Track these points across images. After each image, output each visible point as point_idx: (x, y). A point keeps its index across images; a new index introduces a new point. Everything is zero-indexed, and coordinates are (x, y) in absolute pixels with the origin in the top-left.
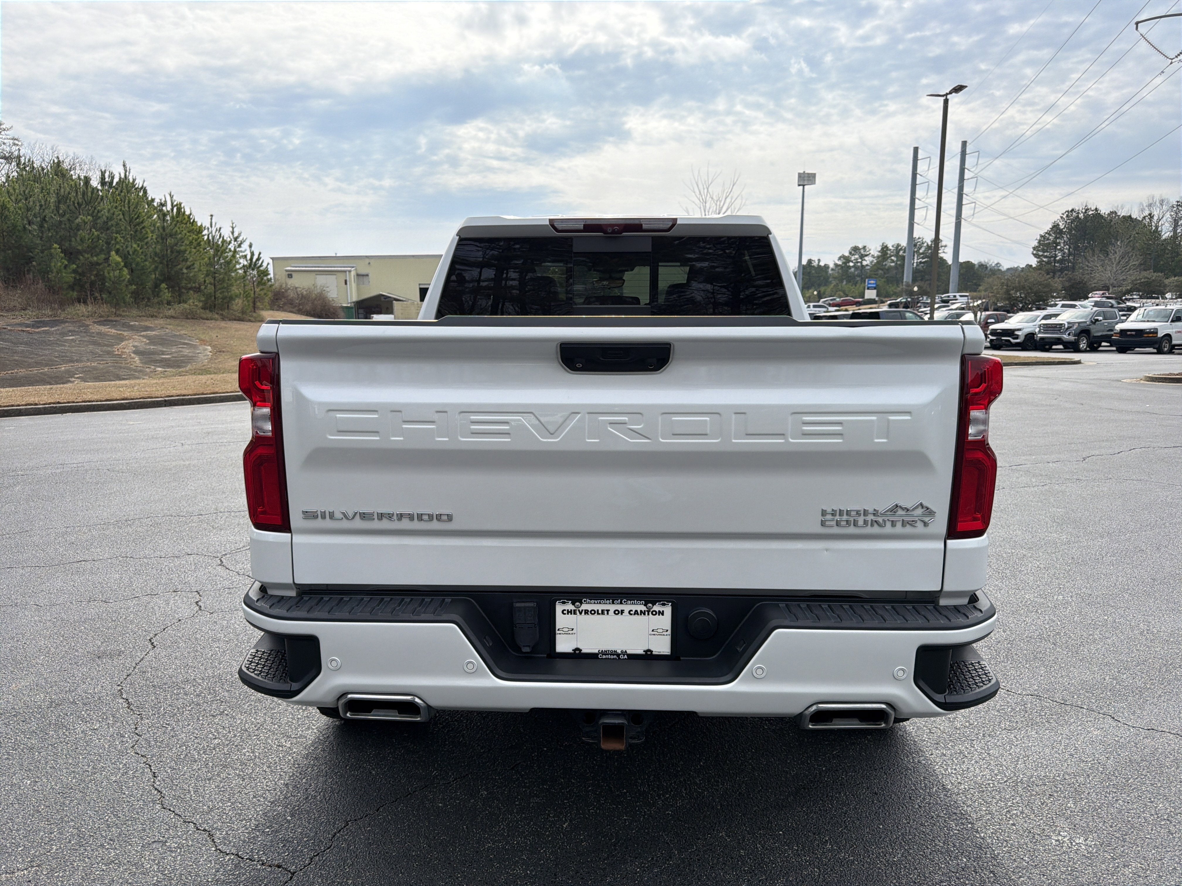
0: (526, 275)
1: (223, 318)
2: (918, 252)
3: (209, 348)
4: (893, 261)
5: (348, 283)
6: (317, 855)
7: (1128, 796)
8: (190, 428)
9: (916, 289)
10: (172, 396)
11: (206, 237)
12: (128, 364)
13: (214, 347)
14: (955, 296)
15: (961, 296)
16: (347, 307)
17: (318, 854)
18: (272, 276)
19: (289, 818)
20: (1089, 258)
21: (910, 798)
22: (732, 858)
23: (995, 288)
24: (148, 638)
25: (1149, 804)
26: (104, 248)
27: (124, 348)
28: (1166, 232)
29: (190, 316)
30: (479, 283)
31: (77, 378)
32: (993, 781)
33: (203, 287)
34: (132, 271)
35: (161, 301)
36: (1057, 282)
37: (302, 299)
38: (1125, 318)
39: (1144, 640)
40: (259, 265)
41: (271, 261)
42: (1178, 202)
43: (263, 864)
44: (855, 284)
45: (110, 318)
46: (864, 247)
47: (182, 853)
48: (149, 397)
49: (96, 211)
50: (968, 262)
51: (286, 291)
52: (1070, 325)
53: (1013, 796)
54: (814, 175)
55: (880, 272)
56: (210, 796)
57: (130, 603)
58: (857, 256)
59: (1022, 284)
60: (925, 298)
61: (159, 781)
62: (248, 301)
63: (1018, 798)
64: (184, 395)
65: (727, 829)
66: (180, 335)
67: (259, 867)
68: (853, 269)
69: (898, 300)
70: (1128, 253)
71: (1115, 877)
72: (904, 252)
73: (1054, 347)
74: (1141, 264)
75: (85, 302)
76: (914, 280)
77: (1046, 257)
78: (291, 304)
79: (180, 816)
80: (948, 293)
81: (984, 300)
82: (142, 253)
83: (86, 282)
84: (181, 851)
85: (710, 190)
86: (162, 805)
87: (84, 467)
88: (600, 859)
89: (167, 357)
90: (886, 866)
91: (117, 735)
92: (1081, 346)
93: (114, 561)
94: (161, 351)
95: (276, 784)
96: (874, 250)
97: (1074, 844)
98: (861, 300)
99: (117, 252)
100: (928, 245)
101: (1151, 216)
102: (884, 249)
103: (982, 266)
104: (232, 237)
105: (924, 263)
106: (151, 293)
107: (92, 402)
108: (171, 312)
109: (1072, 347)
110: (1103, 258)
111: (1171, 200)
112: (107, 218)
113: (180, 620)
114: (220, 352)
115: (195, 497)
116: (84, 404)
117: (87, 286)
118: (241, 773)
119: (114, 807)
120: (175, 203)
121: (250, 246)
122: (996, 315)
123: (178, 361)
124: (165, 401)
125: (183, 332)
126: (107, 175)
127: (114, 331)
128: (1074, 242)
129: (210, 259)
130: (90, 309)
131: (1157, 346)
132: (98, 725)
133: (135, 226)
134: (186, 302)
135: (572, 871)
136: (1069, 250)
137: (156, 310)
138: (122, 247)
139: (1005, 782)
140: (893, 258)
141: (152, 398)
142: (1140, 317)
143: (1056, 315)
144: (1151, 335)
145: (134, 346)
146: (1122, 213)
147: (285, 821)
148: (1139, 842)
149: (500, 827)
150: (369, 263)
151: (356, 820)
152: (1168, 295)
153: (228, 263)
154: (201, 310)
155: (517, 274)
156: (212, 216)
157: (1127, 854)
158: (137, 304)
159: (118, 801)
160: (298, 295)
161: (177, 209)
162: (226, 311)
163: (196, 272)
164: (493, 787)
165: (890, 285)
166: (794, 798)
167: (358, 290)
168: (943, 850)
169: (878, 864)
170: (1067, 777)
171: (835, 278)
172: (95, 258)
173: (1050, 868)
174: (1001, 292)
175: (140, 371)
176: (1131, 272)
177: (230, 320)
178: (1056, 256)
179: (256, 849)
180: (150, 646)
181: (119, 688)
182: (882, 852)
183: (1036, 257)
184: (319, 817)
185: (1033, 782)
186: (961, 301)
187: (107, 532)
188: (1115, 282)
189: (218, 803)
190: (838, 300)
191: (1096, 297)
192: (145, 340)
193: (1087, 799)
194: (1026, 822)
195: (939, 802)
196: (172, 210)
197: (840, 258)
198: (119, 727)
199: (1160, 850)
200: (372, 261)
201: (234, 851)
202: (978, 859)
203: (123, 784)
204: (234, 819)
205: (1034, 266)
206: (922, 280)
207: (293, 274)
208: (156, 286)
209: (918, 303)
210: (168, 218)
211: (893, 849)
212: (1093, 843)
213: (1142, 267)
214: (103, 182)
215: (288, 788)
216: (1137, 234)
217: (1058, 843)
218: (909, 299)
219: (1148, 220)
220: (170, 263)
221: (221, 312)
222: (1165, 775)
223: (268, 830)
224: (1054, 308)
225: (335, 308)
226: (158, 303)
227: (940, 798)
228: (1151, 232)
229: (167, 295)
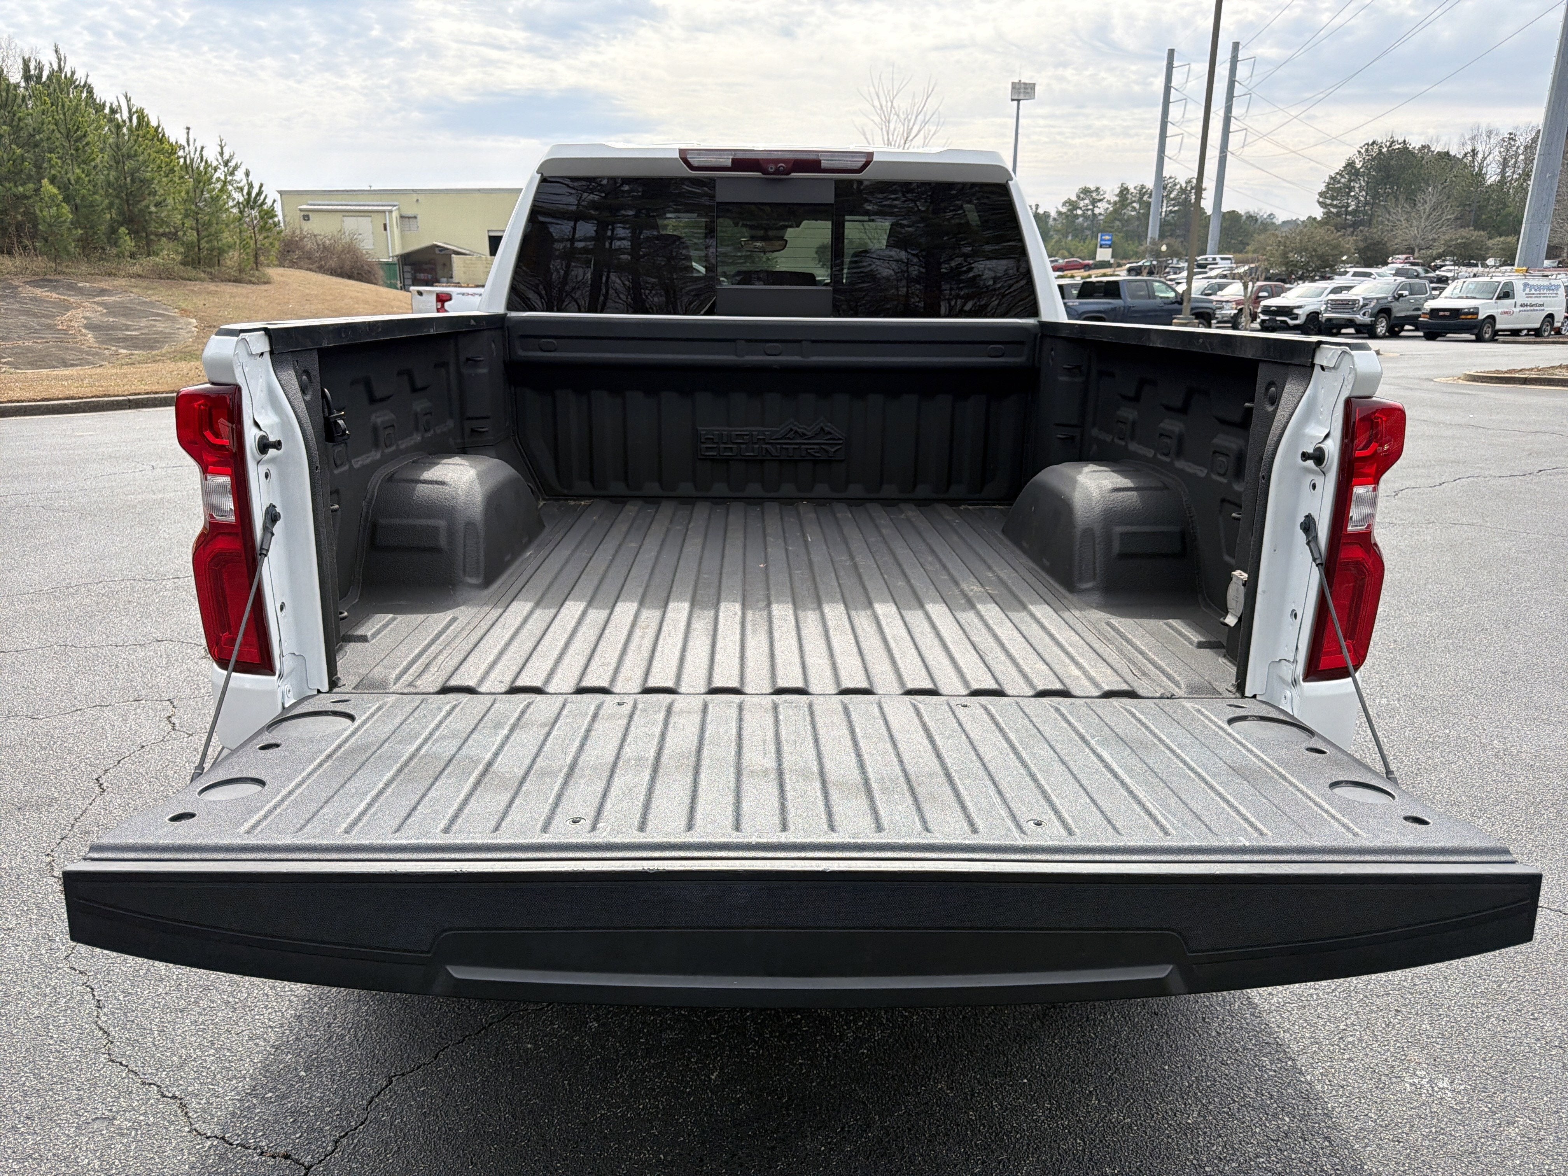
0: (641, 233)
1: (213, 279)
2: (1168, 196)
3: (194, 320)
4: (1134, 209)
5: (388, 228)
6: (344, 1136)
7: (1502, 1010)
8: (164, 442)
9: (1164, 248)
10: (139, 394)
11: (182, 161)
12: (77, 343)
13: (200, 319)
14: (1214, 259)
15: (1222, 259)
16: (387, 264)
17: (346, 1134)
18: (280, 217)
19: (303, 1073)
20: (1391, 210)
21: (1204, 1019)
22: (958, 1125)
23: (1268, 248)
24: (96, 776)
25: (1532, 1022)
26: (32, 173)
27: (71, 321)
28: (1492, 176)
29: (165, 275)
30: (572, 243)
31: (5, 363)
32: (1316, 989)
33: (180, 233)
34: (76, 208)
35: (121, 252)
36: (1350, 242)
37: (323, 252)
38: (1437, 292)
39: (1501, 766)
40: (260, 202)
41: (278, 197)
42: (1510, 134)
43: (262, 1154)
44: (1084, 240)
45: (48, 277)
46: (1097, 189)
47: (139, 1138)
48: (105, 396)
49: (16, 118)
50: (1234, 211)
51: (301, 239)
52: (1366, 302)
53: (1346, 1013)
54: (1032, 87)
55: (1117, 223)
56: (184, 1039)
57: (69, 720)
58: (1087, 202)
59: (1303, 244)
60: (1175, 260)
61: (105, 1014)
62: (247, 254)
63: (1353, 1017)
64: (156, 393)
65: (948, 1076)
66: (151, 302)
67: (257, 1158)
68: (1081, 219)
69: (1140, 264)
70: (1442, 203)
71: (1497, 1143)
72: (1150, 197)
73: (1343, 331)
74: (1457, 219)
75: (10, 253)
76: (1162, 236)
77: (1335, 206)
78: (310, 259)
79: (136, 1073)
80: (1205, 254)
81: (1252, 265)
82: (89, 181)
83: (10, 224)
84: (136, 1135)
85: (895, 104)
86: (109, 1055)
87: (6, 502)
88: (766, 1131)
89: (134, 333)
90: (1177, 1133)
91: (44, 938)
92: (1379, 330)
93: (47, 652)
94: (126, 325)
95: (283, 1017)
96: (1111, 193)
97: (1436, 1089)
98: (1091, 262)
99: (52, 181)
100: (1181, 187)
101: (1474, 153)
102: (1124, 192)
103: (1252, 218)
104: (220, 161)
105: (1175, 212)
106: (106, 241)
107: (23, 402)
108: (137, 269)
109: (1368, 331)
110: (1409, 209)
111: (1501, 132)
112: (34, 129)
113: (143, 747)
114: (210, 326)
115: (170, 550)
116: (10, 404)
117: (12, 229)
118: (231, 999)
119: (34, 1062)
120: (134, 110)
121: (247, 174)
122: (1270, 286)
123: (150, 339)
124: (129, 400)
125: (154, 298)
126: (32, 66)
127: (54, 295)
128: (1372, 188)
129: (187, 193)
130: (18, 263)
131: (1476, 331)
132: (15, 922)
133: (76, 141)
134: (157, 254)
135: (726, 1152)
136: (1365, 198)
137: (114, 266)
138: (60, 172)
139: (1333, 991)
140: (1135, 205)
141: (109, 396)
142: (1457, 291)
143: (1349, 288)
144: (1469, 317)
145: (85, 318)
146: (1437, 148)
147: (296, 1079)
148: (1524, 1084)
149: (618, 1082)
150: (417, 200)
151: (403, 1075)
152: (1490, 262)
153: (215, 199)
154: (181, 267)
155: (628, 231)
156: (188, 129)
157: (1510, 1103)
158: (87, 256)
159: (41, 1051)
160: (318, 245)
161: (138, 118)
162: (216, 268)
163: (169, 211)
164: (607, 1014)
165: (1130, 242)
166: (1043, 1023)
167: (403, 238)
168: (1256, 1105)
169: (1166, 1129)
170: (1417, 982)
171: (1057, 231)
172: (21, 189)
173: (1406, 1130)
174: (1277, 254)
175: (97, 354)
176: (1444, 229)
177: (222, 281)
178: (1348, 206)
179: (251, 1128)
180: (97, 790)
181: (49, 859)
182: (1171, 1109)
183: (1322, 207)
184: (348, 1071)
185: (1372, 990)
186: (1222, 265)
187: (38, 606)
188: (1422, 242)
189: (194, 1050)
190: (1061, 261)
191: (1397, 262)
192: (100, 309)
193: (1447, 1016)
194: (1367, 1055)
195: (1245, 1025)
196: (131, 120)
197: (1064, 204)
198: (46, 926)
199: (1554, 1096)
200: (421, 198)
201: (217, 1132)
202: (1305, 1117)
203: (50, 1021)
204: (219, 1076)
205: (1319, 219)
206: (1171, 235)
207: (310, 214)
208: (113, 231)
209: (1166, 267)
210: (125, 130)
211: (1185, 1104)
212: (1462, 1087)
213: (1459, 222)
214: (27, 77)
215: (301, 1022)
216: (1455, 177)
217: (1413, 1087)
218: (1155, 263)
219: (1470, 158)
220: (131, 198)
221: (209, 270)
222: (1550, 974)
223: (270, 1095)
224: (1343, 277)
225: (370, 264)
226: (117, 256)
227: (1245, 1019)
228: (1472, 175)
229: (128, 243)
